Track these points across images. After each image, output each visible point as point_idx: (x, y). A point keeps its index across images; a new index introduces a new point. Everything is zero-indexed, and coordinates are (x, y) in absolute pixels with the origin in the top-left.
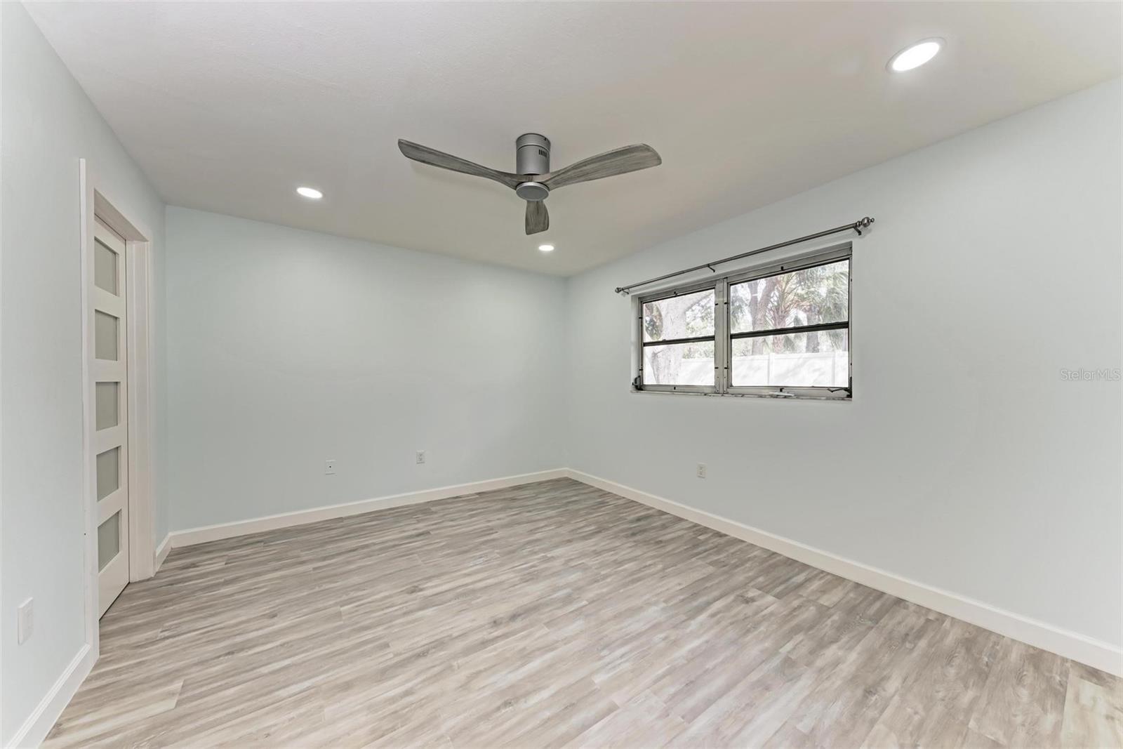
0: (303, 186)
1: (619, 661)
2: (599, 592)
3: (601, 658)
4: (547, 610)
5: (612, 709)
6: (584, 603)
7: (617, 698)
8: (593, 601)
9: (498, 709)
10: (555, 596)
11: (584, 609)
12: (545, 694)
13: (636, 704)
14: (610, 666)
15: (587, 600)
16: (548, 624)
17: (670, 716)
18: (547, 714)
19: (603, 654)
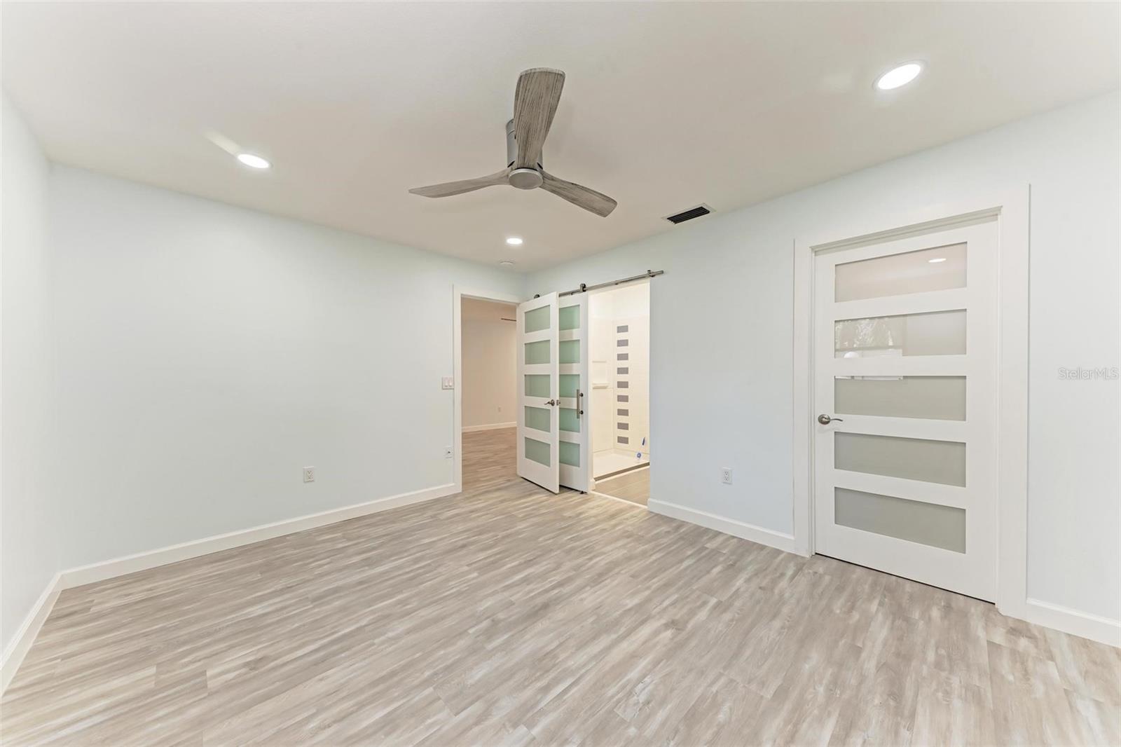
2: (450, 649)
4: (513, 617)
6: (471, 631)
7: (466, 568)
8: (461, 634)
9: (535, 559)
10: (506, 637)
11: (474, 622)
12: (509, 566)
15: (469, 634)
16: (512, 604)
18: (507, 559)
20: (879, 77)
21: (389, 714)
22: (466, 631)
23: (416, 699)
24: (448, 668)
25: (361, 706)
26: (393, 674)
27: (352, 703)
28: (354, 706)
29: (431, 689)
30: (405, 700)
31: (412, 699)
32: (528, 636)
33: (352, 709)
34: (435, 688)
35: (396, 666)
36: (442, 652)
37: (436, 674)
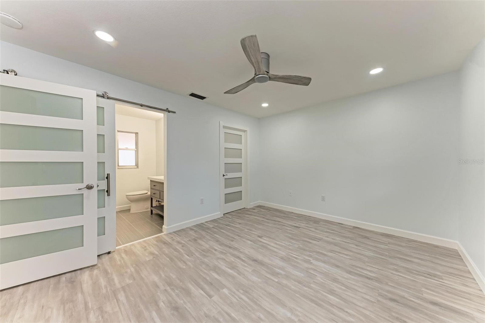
0: (264, 103)
1: (237, 297)
3: (238, 291)
5: (210, 296)
10: (276, 269)
11: (271, 280)
13: (213, 305)
14: (233, 294)
16: (254, 270)
17: (206, 318)
19: (240, 290)
20: (262, 104)
21: (328, 294)
22: (277, 282)
23: (318, 288)
24: (300, 282)
25: (332, 305)
26: (312, 301)
27: (334, 310)
28: (334, 308)
29: (311, 285)
30: (320, 291)
31: (319, 289)
32: (275, 264)
33: (336, 308)
34: (311, 284)
35: (308, 302)
36: (293, 287)
37: (304, 286)
